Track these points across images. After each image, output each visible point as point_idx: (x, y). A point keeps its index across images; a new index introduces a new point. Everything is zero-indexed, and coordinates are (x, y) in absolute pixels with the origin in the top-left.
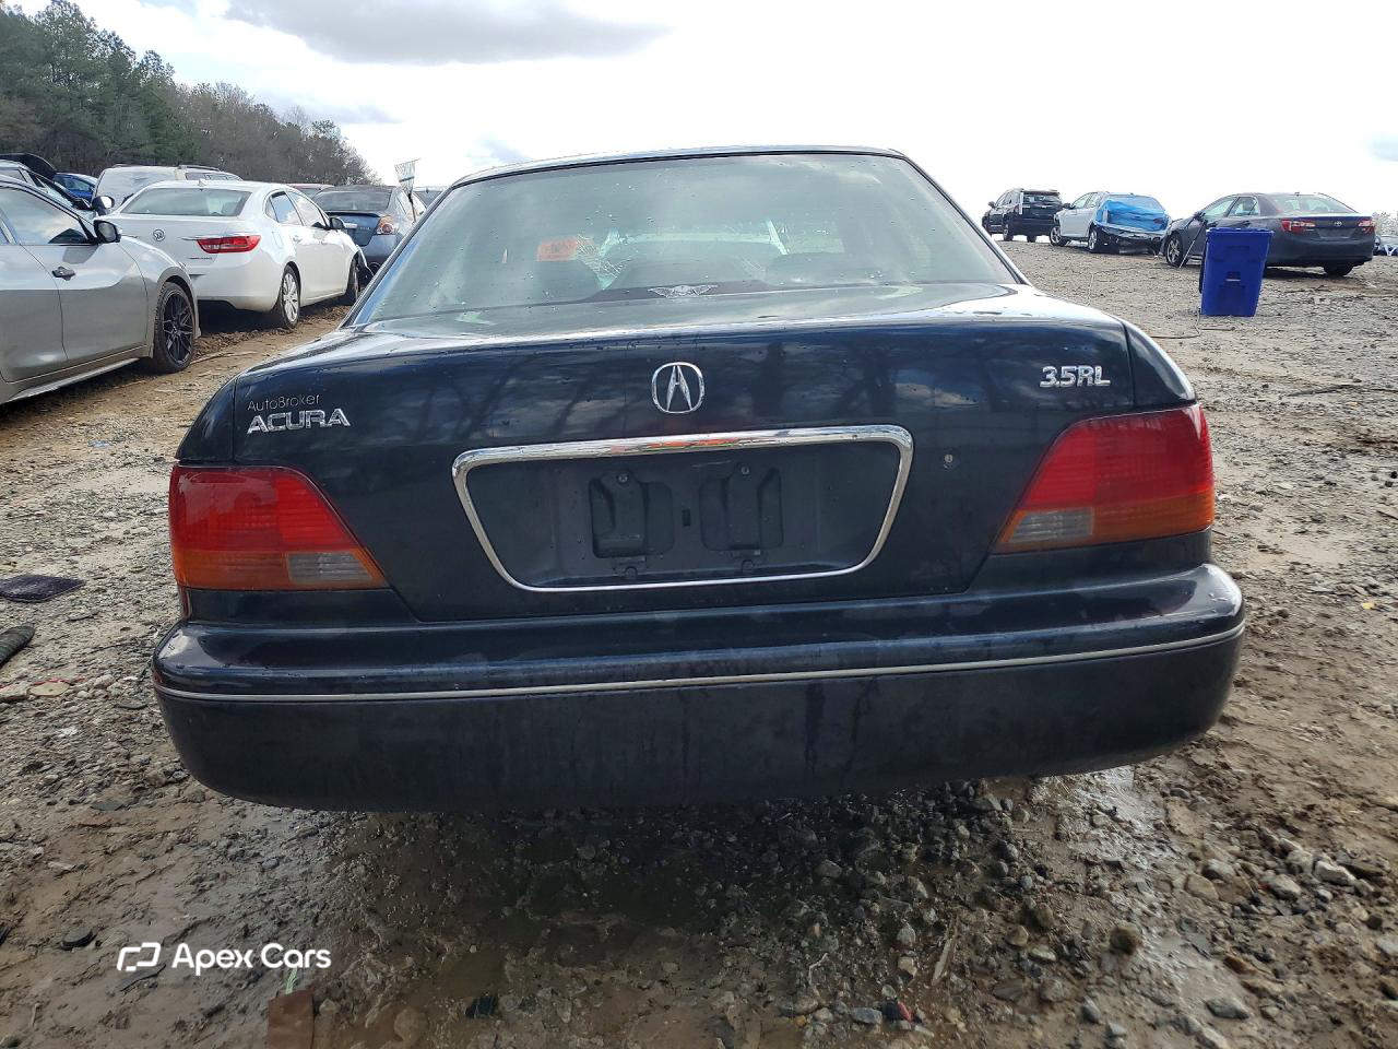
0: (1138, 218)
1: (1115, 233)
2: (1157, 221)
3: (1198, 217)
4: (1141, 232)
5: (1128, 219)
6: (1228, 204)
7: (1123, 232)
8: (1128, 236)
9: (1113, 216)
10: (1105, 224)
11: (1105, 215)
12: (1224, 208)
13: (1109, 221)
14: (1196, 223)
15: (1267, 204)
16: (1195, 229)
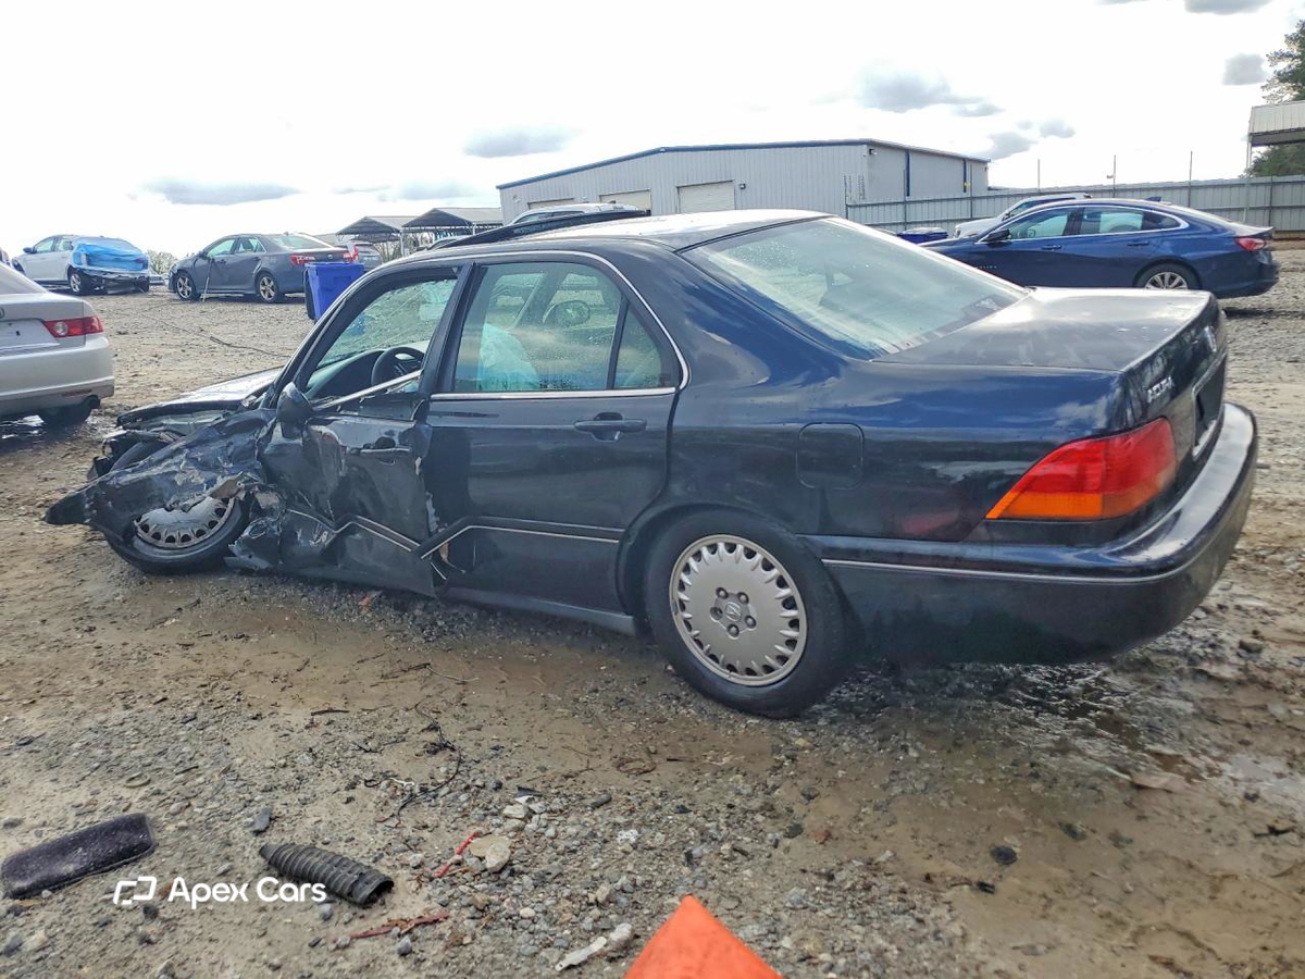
0: (118, 259)
1: (101, 275)
2: (138, 261)
3: (203, 255)
4: (125, 273)
5: (108, 260)
6: (230, 244)
7: (106, 273)
8: (113, 276)
9: (91, 259)
10: (85, 266)
11: (84, 258)
12: (228, 246)
13: (89, 263)
14: (201, 262)
15: (266, 242)
16: (201, 267)
